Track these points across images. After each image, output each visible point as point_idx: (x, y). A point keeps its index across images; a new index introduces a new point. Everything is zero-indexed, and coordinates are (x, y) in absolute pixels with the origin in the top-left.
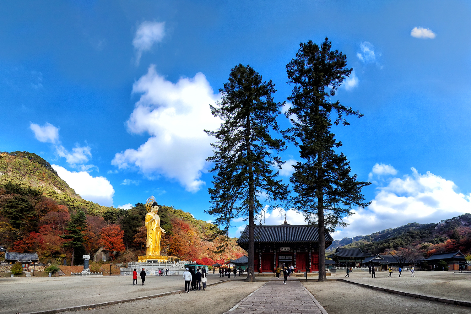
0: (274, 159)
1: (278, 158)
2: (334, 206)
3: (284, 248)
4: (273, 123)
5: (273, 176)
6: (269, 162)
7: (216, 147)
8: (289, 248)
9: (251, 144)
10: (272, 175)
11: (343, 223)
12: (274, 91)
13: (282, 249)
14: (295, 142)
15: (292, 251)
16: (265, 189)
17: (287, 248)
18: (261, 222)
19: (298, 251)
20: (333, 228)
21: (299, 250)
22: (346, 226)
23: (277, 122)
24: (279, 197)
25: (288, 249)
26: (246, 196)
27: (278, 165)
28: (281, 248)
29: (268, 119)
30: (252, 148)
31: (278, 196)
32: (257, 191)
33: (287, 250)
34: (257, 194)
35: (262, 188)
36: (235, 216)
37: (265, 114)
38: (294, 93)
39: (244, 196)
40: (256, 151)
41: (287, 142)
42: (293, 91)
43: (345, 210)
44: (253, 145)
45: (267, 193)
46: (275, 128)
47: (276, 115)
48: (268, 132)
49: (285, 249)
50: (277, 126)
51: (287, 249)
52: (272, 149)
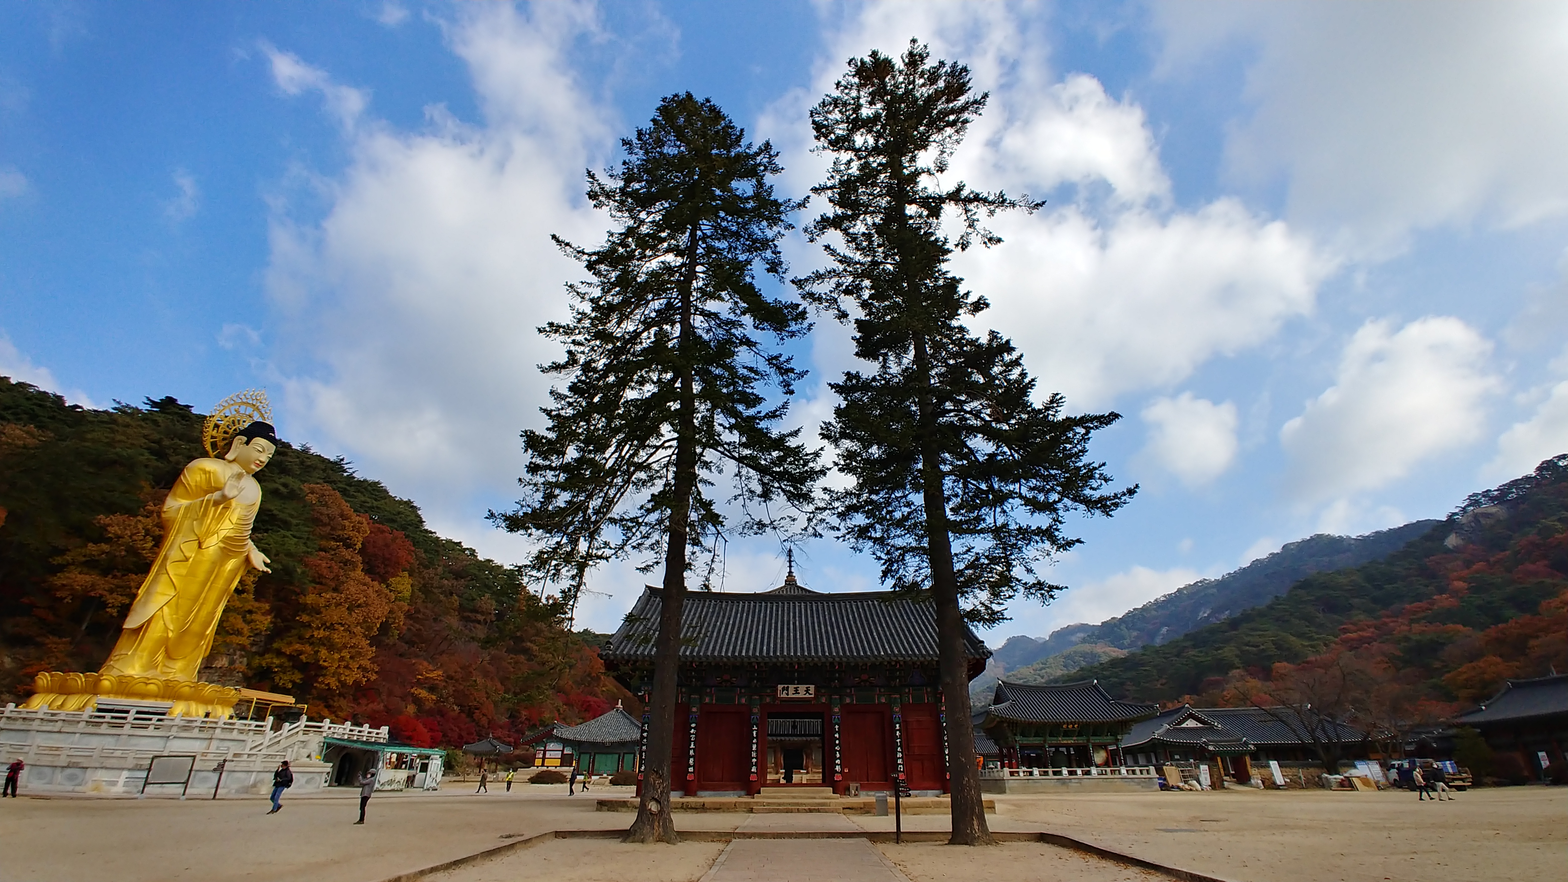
0: (768, 360)
1: (782, 359)
2: (991, 517)
3: (792, 687)
4: (768, 254)
5: (765, 417)
6: (751, 369)
7: (583, 298)
8: (812, 687)
9: (697, 309)
10: (762, 414)
11: (1039, 585)
12: (776, 170)
13: (783, 689)
14: (839, 311)
15: (823, 700)
16: (733, 458)
17: (802, 688)
18: (707, 579)
19: (848, 700)
20: (995, 607)
21: (850, 695)
22: (1052, 597)
23: (779, 253)
24: (783, 490)
25: (807, 691)
26: (661, 477)
27: (781, 379)
28: (780, 687)
29: (754, 244)
30: (698, 321)
31: (780, 487)
32: (707, 465)
33: (802, 694)
34: (702, 473)
35: (722, 453)
36: (613, 551)
37: (744, 226)
38: (832, 177)
39: (651, 478)
40: (708, 332)
41: (811, 309)
42: (831, 170)
43: (1039, 532)
44: (703, 313)
45: (739, 474)
46: (774, 267)
47: (779, 233)
48: (753, 278)
49: (796, 690)
50: (781, 263)
51: (803, 691)
52: (763, 329)
